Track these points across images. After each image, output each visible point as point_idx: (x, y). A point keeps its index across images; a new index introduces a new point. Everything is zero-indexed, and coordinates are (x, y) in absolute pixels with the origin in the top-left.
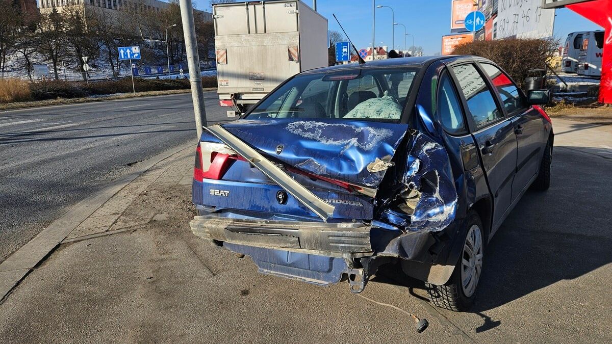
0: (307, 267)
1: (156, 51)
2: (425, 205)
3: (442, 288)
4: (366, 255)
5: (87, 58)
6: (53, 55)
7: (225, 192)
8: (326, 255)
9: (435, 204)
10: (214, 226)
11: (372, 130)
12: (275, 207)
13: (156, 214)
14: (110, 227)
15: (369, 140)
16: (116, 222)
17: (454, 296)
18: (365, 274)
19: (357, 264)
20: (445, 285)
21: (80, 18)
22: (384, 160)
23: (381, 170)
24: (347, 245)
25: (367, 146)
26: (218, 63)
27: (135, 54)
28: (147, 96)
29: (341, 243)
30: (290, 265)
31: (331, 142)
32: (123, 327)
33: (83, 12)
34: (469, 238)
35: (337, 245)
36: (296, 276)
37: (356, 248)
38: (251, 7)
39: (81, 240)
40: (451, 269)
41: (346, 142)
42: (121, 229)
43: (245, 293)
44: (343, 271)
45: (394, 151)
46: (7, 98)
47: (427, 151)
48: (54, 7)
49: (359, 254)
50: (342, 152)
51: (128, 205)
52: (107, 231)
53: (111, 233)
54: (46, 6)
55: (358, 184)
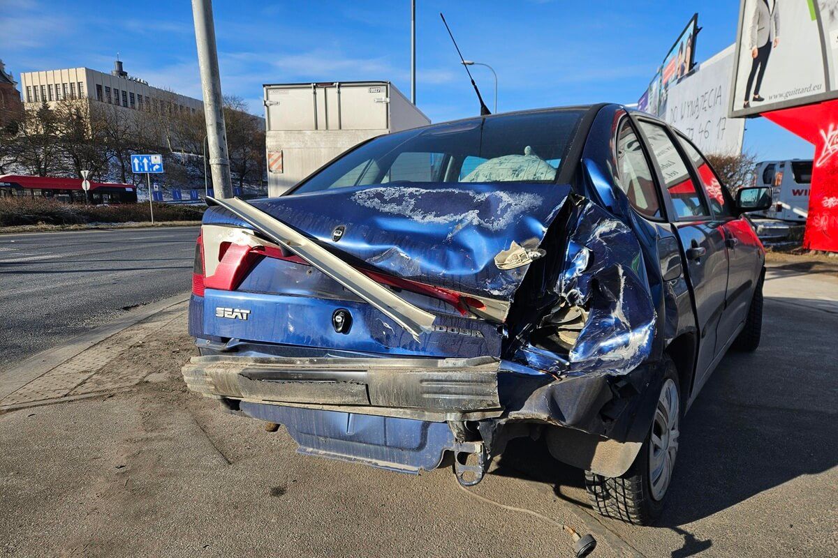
0: (382, 442)
1: (189, 169)
2: (594, 334)
3: (615, 482)
4: (489, 415)
5: (87, 172)
7: (242, 311)
8: (416, 417)
9: (613, 330)
10: (220, 371)
11: (505, 197)
12: (329, 338)
13: (151, 373)
14: (72, 390)
15: (499, 212)
16: (84, 382)
17: (638, 497)
18: (485, 451)
19: (471, 432)
20: (623, 477)
21: (81, 118)
22: (527, 247)
23: (520, 264)
24: (453, 397)
25: (495, 224)
26: (270, 171)
27: (155, 165)
28: (171, 226)
29: (443, 393)
30: (351, 439)
31: (430, 218)
32: (55, 546)
33: (87, 109)
34: (662, 398)
35: (436, 396)
36: (361, 458)
37: (471, 401)
38: (320, 91)
39: (21, 408)
40: (634, 448)
41: (459, 217)
42: (89, 393)
43: (278, 492)
44: (445, 446)
45: (545, 230)
47: (601, 235)
48: (44, 101)
49: (475, 414)
50: (449, 236)
51: (109, 360)
52: (66, 396)
53: (72, 398)
54: (33, 98)
55: (478, 293)
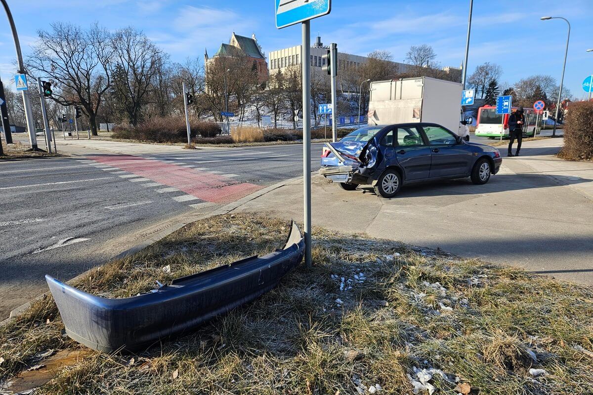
1: (352, 103)
5: (298, 111)
6: (275, 108)
20: (375, 186)
21: (296, 77)
27: (329, 109)
33: (300, 71)
38: (394, 83)
46: (251, 140)
48: (279, 68)
54: (273, 67)
